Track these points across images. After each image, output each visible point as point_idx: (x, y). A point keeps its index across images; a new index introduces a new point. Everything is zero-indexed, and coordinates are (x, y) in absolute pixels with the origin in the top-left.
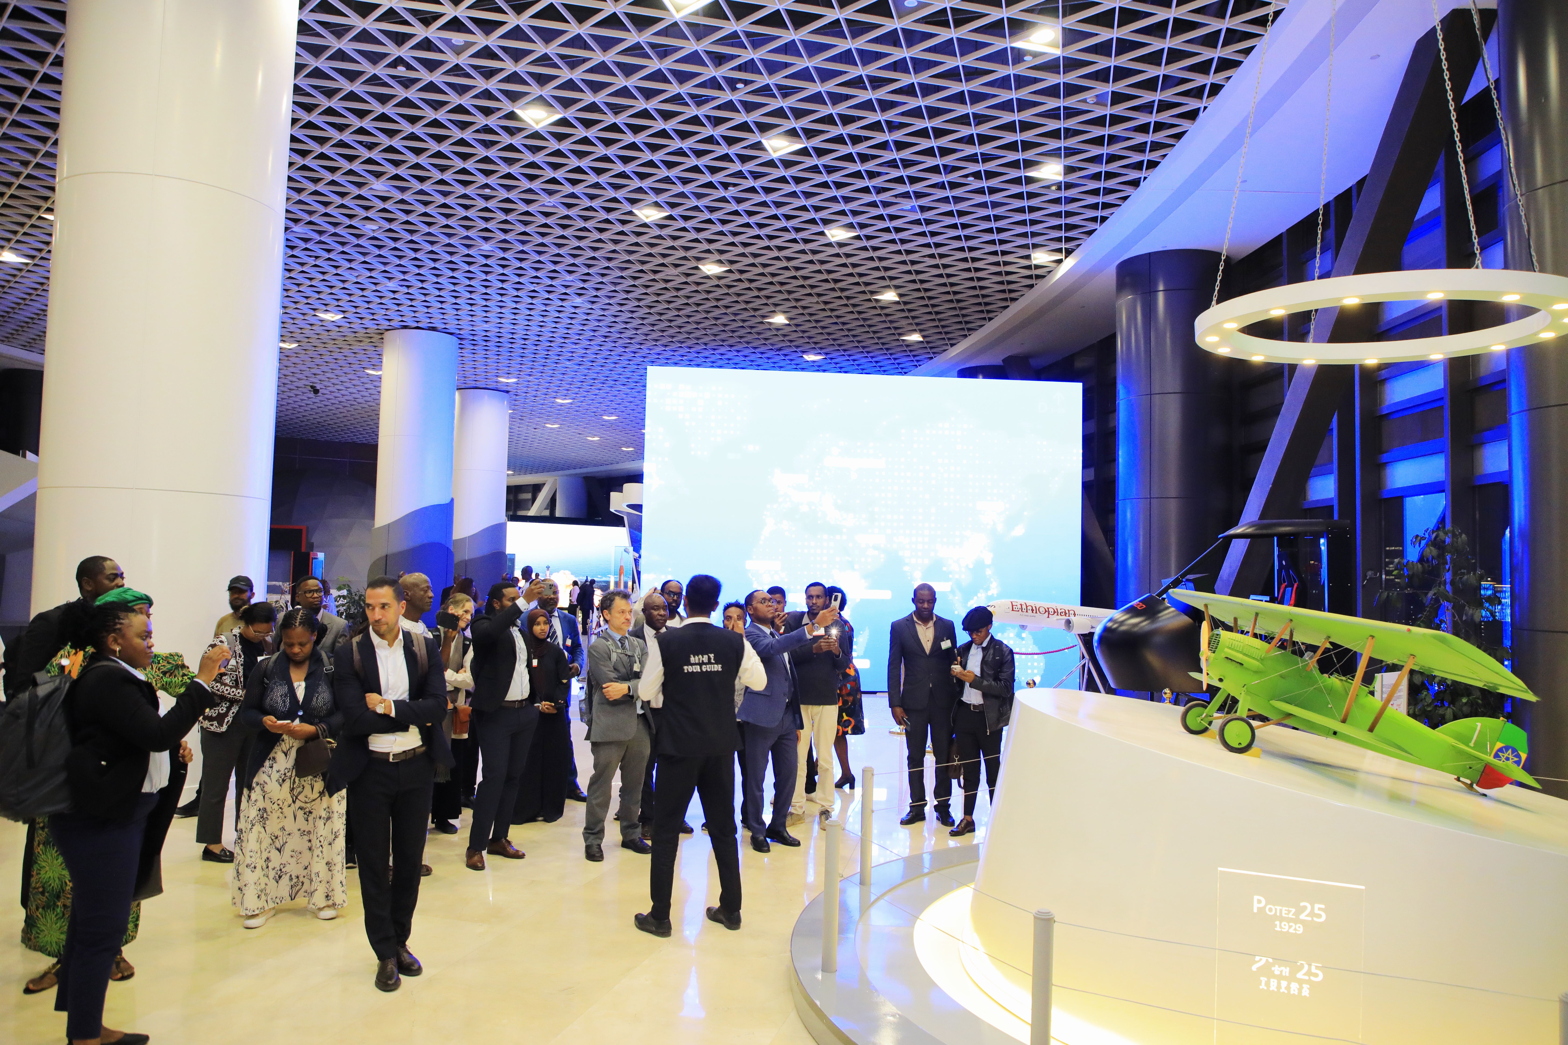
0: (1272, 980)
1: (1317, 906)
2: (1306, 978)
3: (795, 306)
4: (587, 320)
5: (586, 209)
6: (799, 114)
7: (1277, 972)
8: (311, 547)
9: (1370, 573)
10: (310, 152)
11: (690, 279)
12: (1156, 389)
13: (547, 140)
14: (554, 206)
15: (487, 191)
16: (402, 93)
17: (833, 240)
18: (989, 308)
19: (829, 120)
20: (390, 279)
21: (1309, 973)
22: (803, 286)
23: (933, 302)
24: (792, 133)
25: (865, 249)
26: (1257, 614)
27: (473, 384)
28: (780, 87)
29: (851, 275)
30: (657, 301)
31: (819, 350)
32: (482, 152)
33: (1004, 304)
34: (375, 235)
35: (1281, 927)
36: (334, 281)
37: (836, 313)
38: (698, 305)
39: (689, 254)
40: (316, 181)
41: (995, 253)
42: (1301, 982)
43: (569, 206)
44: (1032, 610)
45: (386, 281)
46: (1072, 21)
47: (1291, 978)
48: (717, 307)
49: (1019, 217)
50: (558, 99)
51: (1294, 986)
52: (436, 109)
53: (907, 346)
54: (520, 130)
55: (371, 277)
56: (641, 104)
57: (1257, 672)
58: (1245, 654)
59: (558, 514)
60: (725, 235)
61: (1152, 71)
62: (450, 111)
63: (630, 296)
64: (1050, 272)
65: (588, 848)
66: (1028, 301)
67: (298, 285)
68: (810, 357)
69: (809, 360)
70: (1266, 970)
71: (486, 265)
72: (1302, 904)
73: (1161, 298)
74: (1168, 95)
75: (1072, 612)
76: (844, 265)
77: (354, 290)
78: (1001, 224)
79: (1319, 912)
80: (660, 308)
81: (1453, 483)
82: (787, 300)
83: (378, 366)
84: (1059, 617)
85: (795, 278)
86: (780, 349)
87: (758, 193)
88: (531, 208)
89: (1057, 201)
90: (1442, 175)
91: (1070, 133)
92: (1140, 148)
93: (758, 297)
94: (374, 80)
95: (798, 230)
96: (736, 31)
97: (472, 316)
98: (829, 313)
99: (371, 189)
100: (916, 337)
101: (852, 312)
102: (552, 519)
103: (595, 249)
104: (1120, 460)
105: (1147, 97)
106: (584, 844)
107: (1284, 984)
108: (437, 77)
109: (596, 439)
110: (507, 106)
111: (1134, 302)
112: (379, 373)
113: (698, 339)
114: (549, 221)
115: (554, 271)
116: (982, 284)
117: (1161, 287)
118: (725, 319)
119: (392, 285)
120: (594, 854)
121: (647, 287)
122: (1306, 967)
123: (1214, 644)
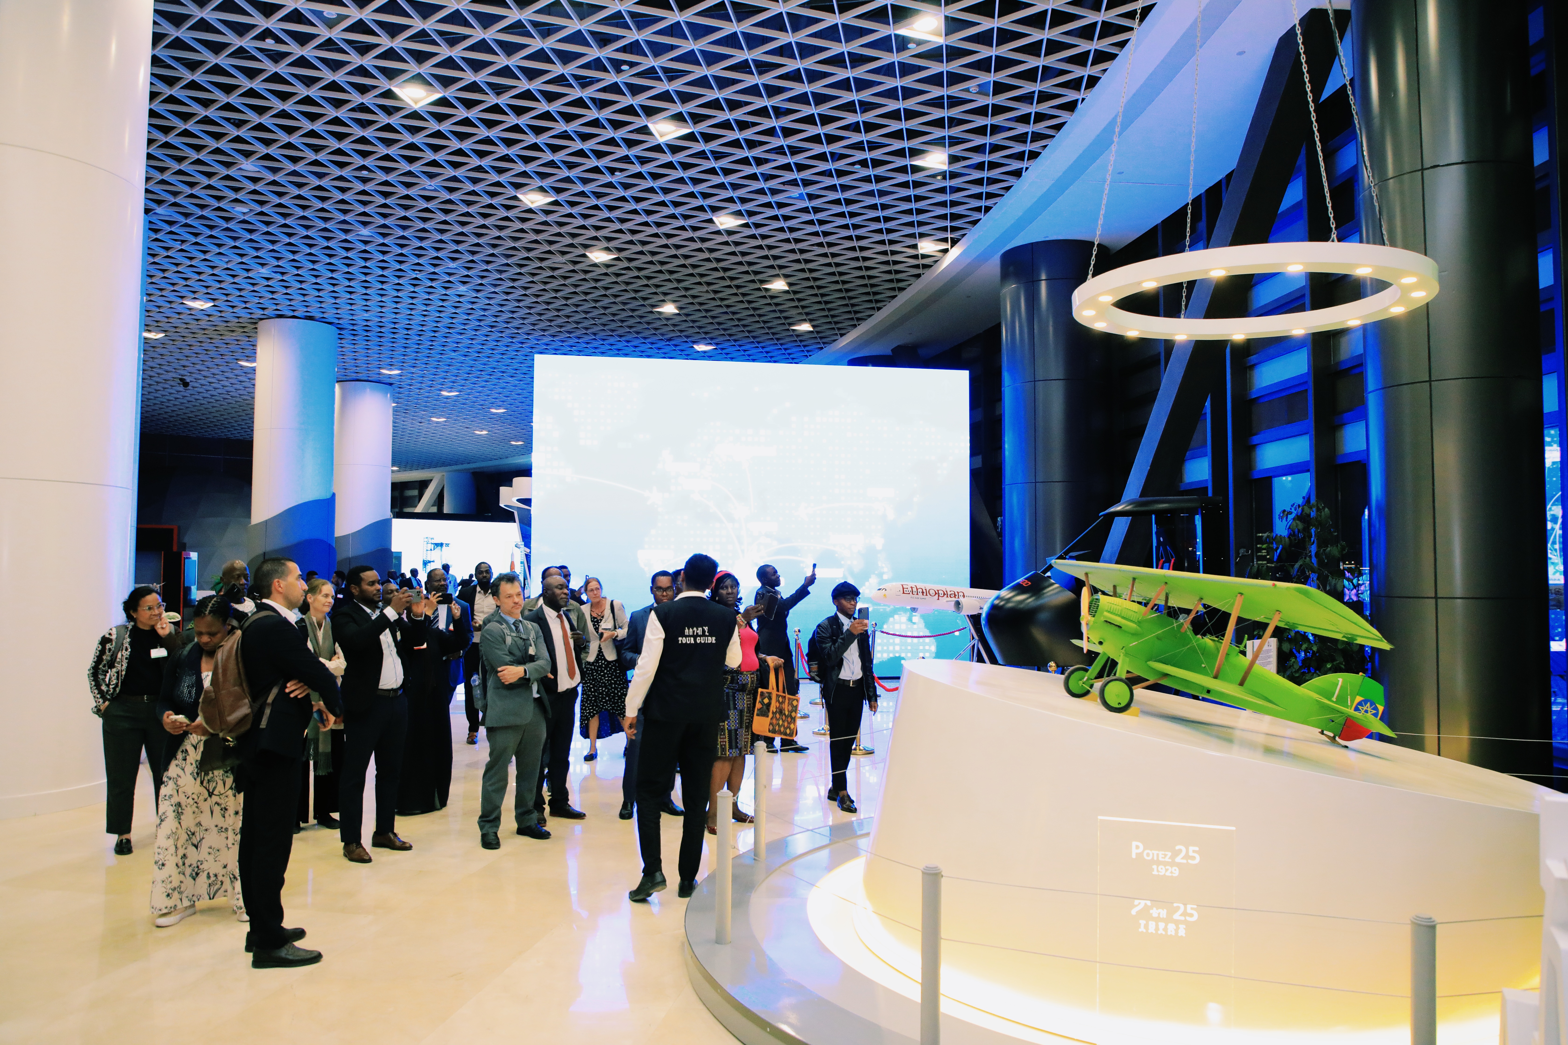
0: (1150, 922)
1: (1191, 849)
2: (1182, 918)
3: (684, 297)
4: (472, 309)
5: (469, 193)
6: (686, 98)
7: (1155, 915)
8: (183, 547)
9: (1242, 551)
10: (173, 128)
11: (578, 267)
12: (1040, 375)
13: (427, 120)
14: (435, 190)
15: (365, 173)
16: (272, 68)
17: (721, 227)
18: (878, 297)
19: (715, 104)
20: (263, 265)
21: (1185, 914)
22: (692, 275)
23: (822, 291)
24: (679, 118)
25: (753, 237)
26: (1134, 579)
27: (354, 376)
28: (666, 70)
29: (740, 263)
30: (544, 290)
31: (710, 340)
32: (358, 132)
33: (892, 294)
34: (246, 218)
35: (1158, 871)
36: (203, 267)
37: (726, 302)
38: (586, 294)
39: (576, 241)
40: (180, 159)
41: (882, 242)
42: (1177, 923)
43: (451, 190)
44: (923, 593)
45: (259, 267)
46: (953, 10)
47: (1168, 920)
48: (605, 295)
49: (905, 206)
50: (437, 77)
51: (1171, 927)
52: (308, 86)
53: (798, 336)
54: (398, 109)
55: (242, 263)
56: (524, 85)
57: (1135, 634)
58: (1123, 618)
59: (446, 510)
60: (613, 222)
61: (1032, 62)
62: (323, 88)
63: (516, 284)
64: (936, 261)
65: (484, 836)
66: (915, 290)
67: (164, 271)
68: (701, 348)
69: (699, 350)
70: (1145, 913)
71: (365, 251)
72: (1177, 847)
73: (1043, 287)
74: (1047, 86)
75: (961, 594)
76: (733, 254)
77: (224, 276)
78: (888, 213)
79: (1193, 855)
80: (547, 297)
81: (1317, 462)
82: (677, 288)
83: (252, 357)
84: (949, 599)
85: (684, 266)
86: (670, 340)
87: (646, 179)
88: (411, 192)
89: (942, 190)
90: (1304, 169)
91: (954, 122)
92: (1021, 138)
93: (647, 286)
94: (240, 52)
95: (686, 217)
96: (620, 11)
97: (351, 304)
98: (719, 303)
99: (240, 169)
100: (806, 327)
101: (742, 302)
102: (439, 515)
103: (479, 235)
104: (1006, 446)
105: (1028, 87)
106: (479, 834)
107: (1162, 925)
108: (308, 51)
109: (484, 432)
110: (384, 84)
111: (1018, 290)
112: (254, 365)
113: (586, 329)
114: (430, 205)
115: (437, 258)
116: (870, 273)
117: (1043, 277)
118: (615, 308)
119: (265, 271)
120: (490, 842)
121: (534, 275)
122: (1182, 906)
123: (1094, 608)
